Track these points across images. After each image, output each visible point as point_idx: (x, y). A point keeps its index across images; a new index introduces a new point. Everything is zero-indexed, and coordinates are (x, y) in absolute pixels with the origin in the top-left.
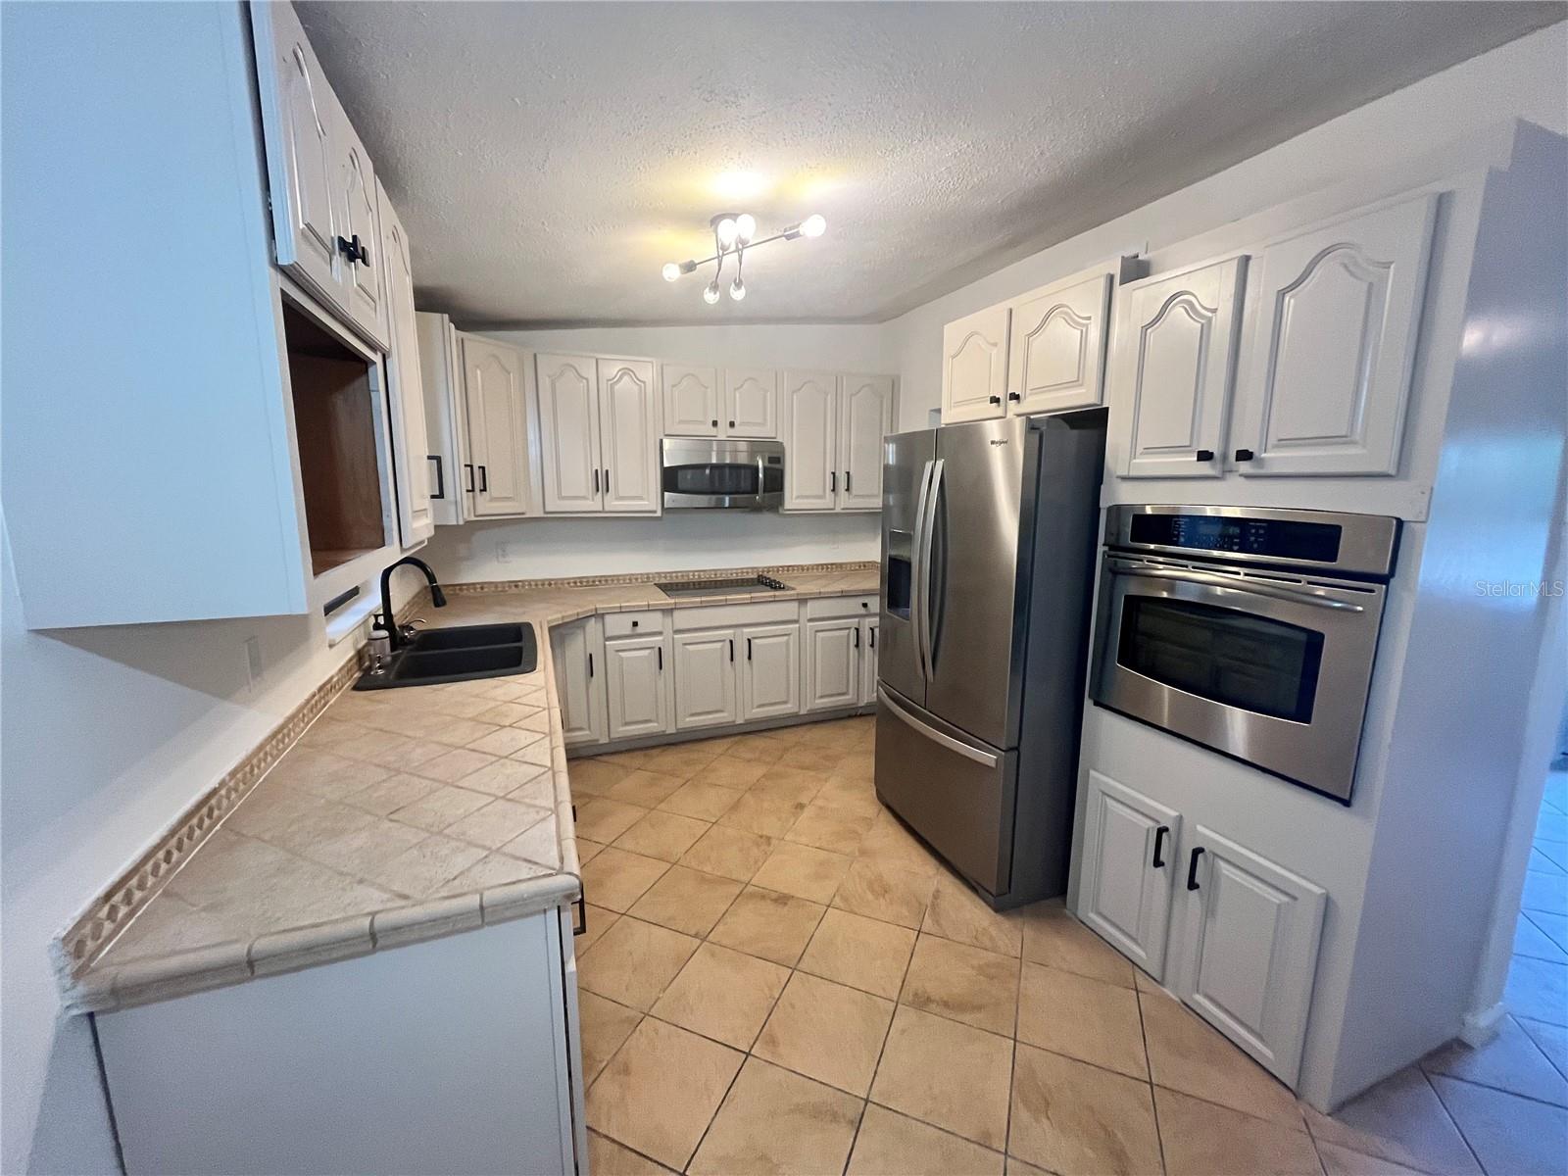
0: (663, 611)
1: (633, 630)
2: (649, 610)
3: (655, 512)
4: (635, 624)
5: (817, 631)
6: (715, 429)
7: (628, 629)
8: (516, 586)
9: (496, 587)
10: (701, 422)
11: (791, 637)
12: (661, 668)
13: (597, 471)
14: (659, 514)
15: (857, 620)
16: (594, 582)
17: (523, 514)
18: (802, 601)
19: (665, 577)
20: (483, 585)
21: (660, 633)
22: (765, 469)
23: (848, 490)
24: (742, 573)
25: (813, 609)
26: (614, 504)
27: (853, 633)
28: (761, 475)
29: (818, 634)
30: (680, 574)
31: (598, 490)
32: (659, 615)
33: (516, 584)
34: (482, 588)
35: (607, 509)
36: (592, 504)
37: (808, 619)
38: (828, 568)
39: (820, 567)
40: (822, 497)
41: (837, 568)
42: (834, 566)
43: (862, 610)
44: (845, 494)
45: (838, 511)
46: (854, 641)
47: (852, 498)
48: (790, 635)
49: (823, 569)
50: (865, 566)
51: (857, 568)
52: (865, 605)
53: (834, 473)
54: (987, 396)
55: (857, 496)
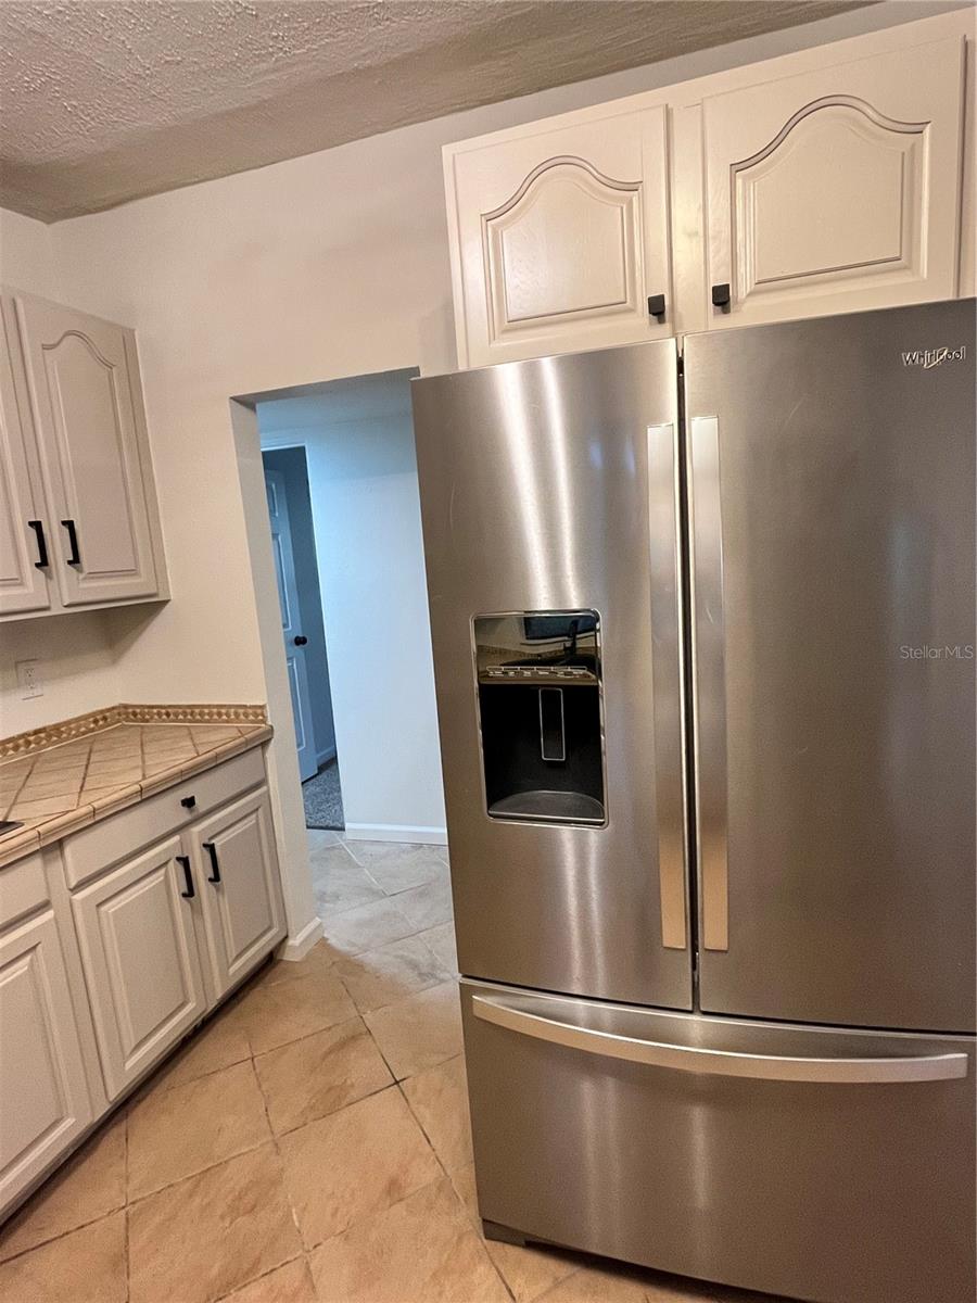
5: (99, 905)
11: (39, 948)
15: (176, 838)
18: (53, 847)
23: (75, 560)
25: (79, 857)
27: (175, 870)
29: (104, 908)
37: (71, 887)
38: (28, 743)
39: (11, 745)
40: (17, 582)
41: (49, 736)
42: (42, 735)
43: (184, 815)
44: (74, 570)
45: (57, 610)
46: (178, 885)
47: (85, 579)
48: (34, 947)
49: (16, 748)
50: (105, 718)
51: (92, 726)
52: (189, 803)
53: (37, 525)
54: (623, 300)
55: (93, 575)
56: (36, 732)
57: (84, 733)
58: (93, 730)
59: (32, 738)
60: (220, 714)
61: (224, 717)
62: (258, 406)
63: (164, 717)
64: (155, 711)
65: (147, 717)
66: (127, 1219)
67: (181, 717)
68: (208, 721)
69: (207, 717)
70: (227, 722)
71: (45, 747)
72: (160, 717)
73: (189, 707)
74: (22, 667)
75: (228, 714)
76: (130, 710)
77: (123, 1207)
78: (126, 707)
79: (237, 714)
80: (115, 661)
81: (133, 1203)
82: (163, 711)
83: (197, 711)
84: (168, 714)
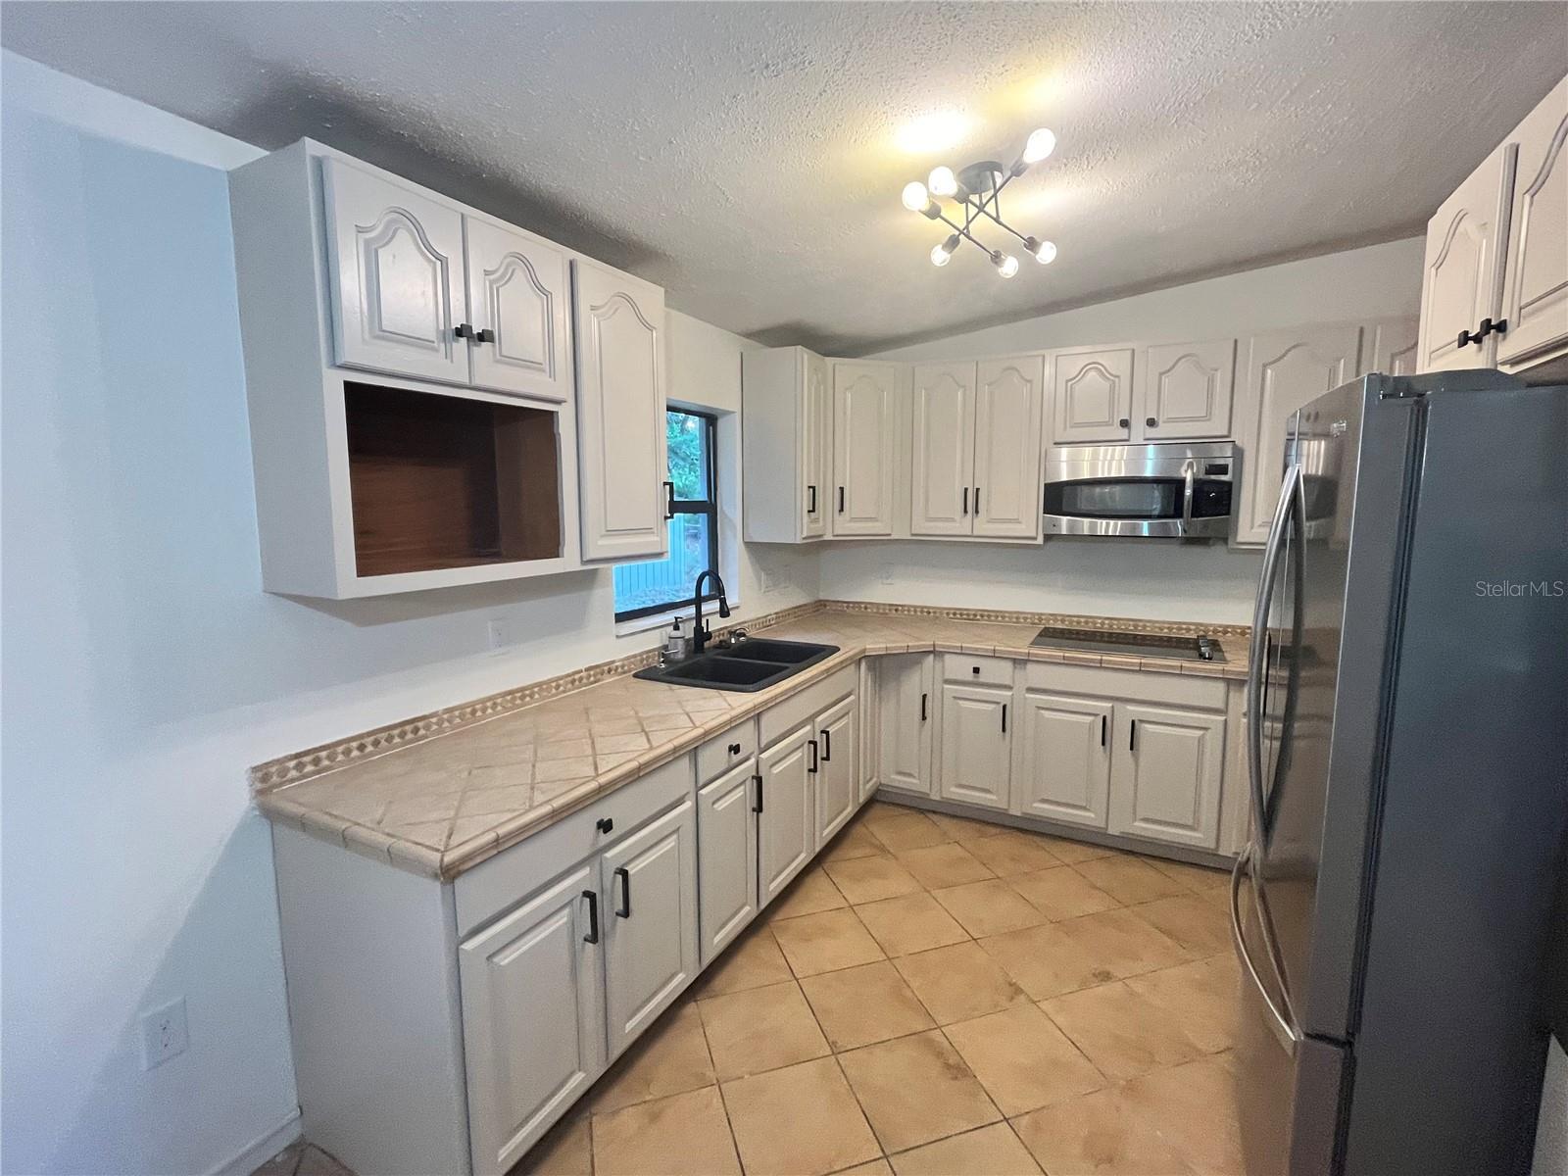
0: (1015, 661)
1: (975, 677)
2: (994, 656)
3: (1035, 539)
4: (976, 670)
6: (1126, 430)
7: (970, 676)
8: (896, 610)
9: (878, 609)
10: (1106, 424)
12: (1004, 730)
13: (966, 489)
14: (1040, 541)
16: (975, 615)
17: (890, 535)
18: (1234, 682)
19: (1063, 621)
20: (867, 605)
21: (1009, 688)
22: (1196, 482)
24: (1178, 629)
26: (983, 527)
28: (1188, 492)
30: (1082, 620)
31: (966, 511)
32: (1009, 665)
33: (896, 608)
34: (866, 608)
35: (975, 533)
36: (960, 526)
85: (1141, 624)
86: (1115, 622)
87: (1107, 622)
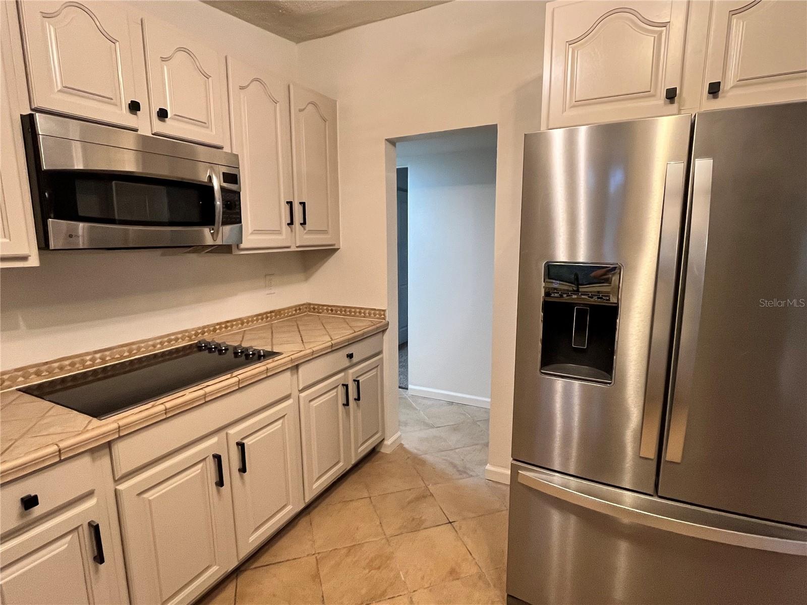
0: (93, 452)
2: (62, 458)
3: (24, 258)
4: (28, 503)
5: (311, 401)
6: (135, 117)
10: (109, 100)
11: (286, 417)
14: (34, 261)
15: (342, 374)
18: (294, 368)
21: (88, 496)
22: (222, 189)
23: (304, 223)
24: (169, 341)
25: (307, 373)
27: (341, 390)
28: (217, 199)
29: (312, 403)
37: (300, 389)
38: (267, 317)
39: (260, 317)
40: (279, 232)
41: (276, 316)
42: (273, 314)
43: (346, 362)
44: (302, 229)
45: (293, 249)
46: (341, 400)
47: (306, 233)
48: (284, 416)
49: (262, 319)
50: (300, 309)
51: (294, 312)
52: (350, 356)
53: (290, 203)
54: (649, 90)
55: (311, 232)
56: (271, 312)
57: (290, 316)
58: (294, 315)
59: (269, 315)
60: (360, 313)
61: (363, 314)
62: (397, 144)
63: (330, 311)
64: (325, 308)
65: (321, 311)
66: (317, 560)
67: (339, 312)
68: (353, 316)
69: (353, 314)
70: (364, 317)
71: (274, 320)
72: (328, 312)
73: (344, 307)
74: (268, 277)
75: (364, 313)
76: (312, 306)
77: (314, 554)
78: (310, 304)
79: (370, 314)
80: (307, 279)
81: (318, 553)
82: (330, 308)
83: (348, 310)
84: (332, 310)
85: (134, 347)
86: (107, 353)
87: (98, 355)
